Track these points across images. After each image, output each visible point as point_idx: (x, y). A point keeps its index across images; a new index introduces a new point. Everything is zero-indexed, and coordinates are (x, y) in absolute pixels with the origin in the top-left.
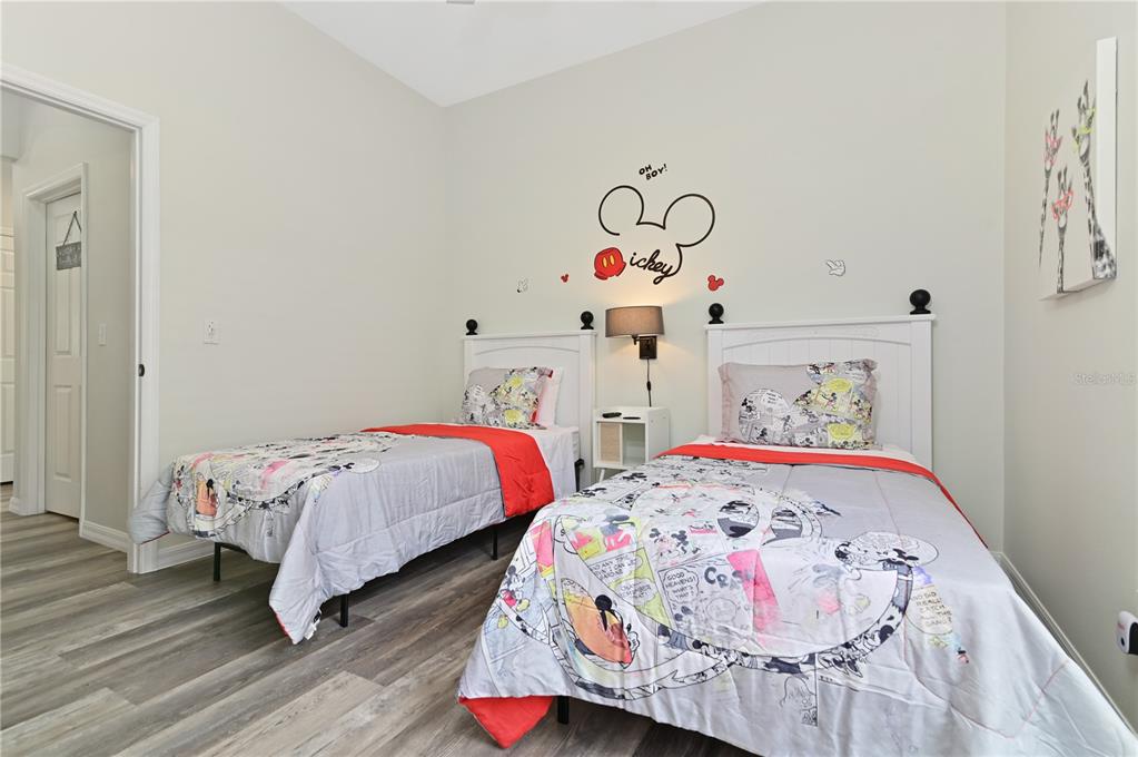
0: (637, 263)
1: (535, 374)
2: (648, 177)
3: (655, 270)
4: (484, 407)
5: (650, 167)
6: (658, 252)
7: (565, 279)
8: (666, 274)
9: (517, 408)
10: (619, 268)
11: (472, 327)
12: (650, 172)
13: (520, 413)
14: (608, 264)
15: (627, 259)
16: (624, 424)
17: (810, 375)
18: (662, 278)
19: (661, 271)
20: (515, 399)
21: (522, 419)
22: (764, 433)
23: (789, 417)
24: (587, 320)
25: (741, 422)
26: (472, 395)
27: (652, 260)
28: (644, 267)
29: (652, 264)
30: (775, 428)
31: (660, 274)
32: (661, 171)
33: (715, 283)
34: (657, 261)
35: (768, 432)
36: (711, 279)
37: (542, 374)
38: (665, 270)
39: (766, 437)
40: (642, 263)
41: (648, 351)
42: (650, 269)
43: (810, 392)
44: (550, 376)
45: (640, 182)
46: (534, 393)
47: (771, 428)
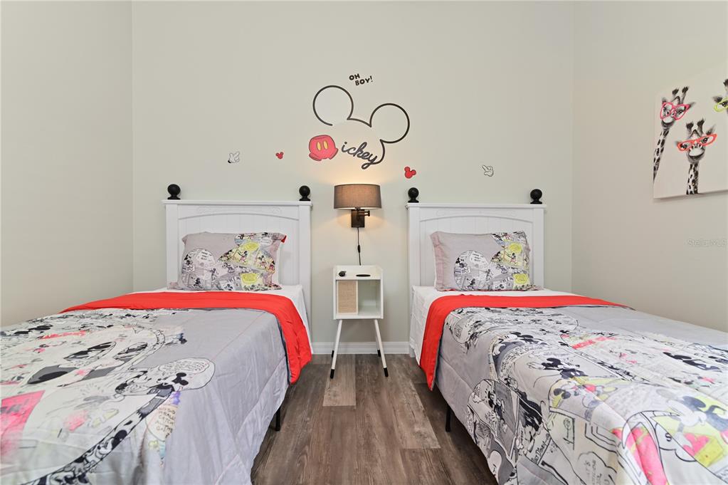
0: (348, 151)
1: (269, 239)
2: (357, 83)
3: (363, 157)
4: (213, 271)
5: (358, 76)
6: (365, 144)
7: (280, 156)
8: (372, 162)
9: (254, 271)
10: (332, 153)
11: (174, 192)
12: (359, 79)
13: (257, 275)
14: (322, 148)
15: (339, 146)
16: (359, 280)
17: (497, 241)
18: (369, 165)
19: (368, 159)
20: (251, 262)
21: (258, 281)
22: (473, 283)
23: (489, 270)
24: (305, 193)
25: (456, 275)
26: (197, 258)
27: (360, 149)
28: (354, 155)
29: (361, 152)
30: (481, 279)
31: (367, 161)
32: (368, 81)
33: (410, 173)
34: (364, 150)
35: (475, 281)
36: (407, 169)
37: (275, 238)
38: (371, 159)
39: (474, 285)
40: (352, 151)
41: (358, 221)
42: (358, 156)
43: (499, 253)
44: (283, 241)
45: (350, 86)
46: (270, 256)
47: (478, 279)
